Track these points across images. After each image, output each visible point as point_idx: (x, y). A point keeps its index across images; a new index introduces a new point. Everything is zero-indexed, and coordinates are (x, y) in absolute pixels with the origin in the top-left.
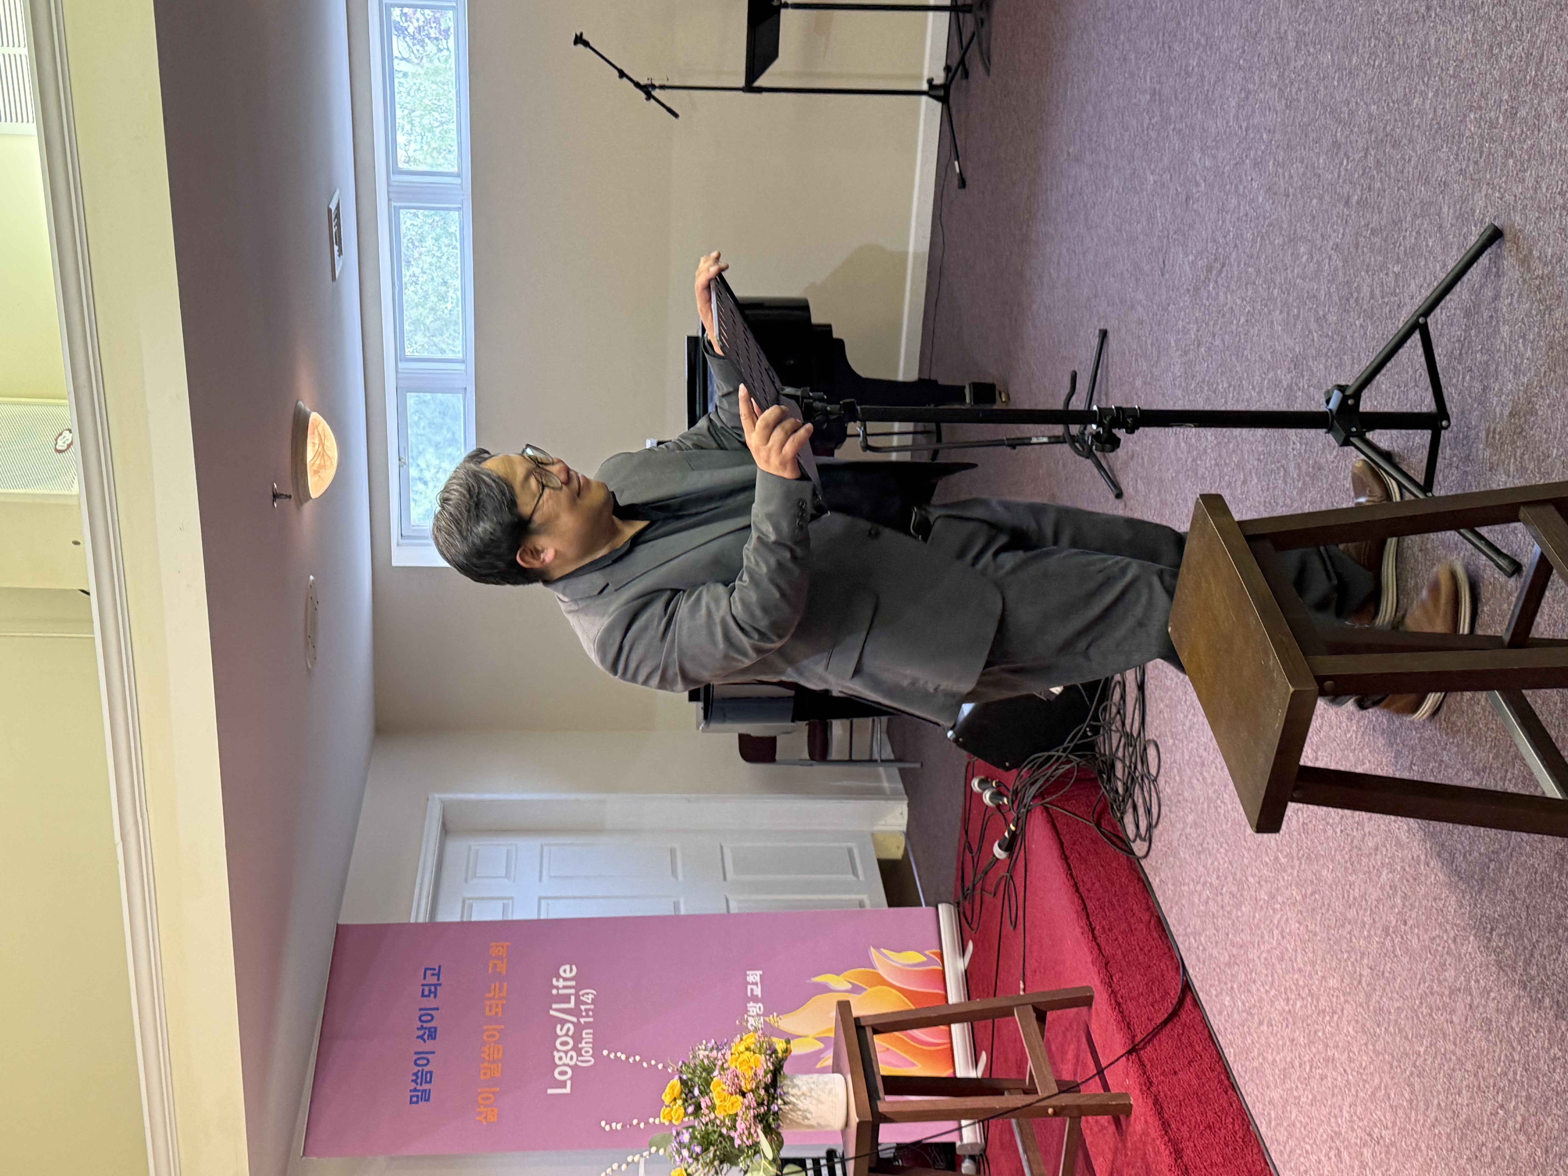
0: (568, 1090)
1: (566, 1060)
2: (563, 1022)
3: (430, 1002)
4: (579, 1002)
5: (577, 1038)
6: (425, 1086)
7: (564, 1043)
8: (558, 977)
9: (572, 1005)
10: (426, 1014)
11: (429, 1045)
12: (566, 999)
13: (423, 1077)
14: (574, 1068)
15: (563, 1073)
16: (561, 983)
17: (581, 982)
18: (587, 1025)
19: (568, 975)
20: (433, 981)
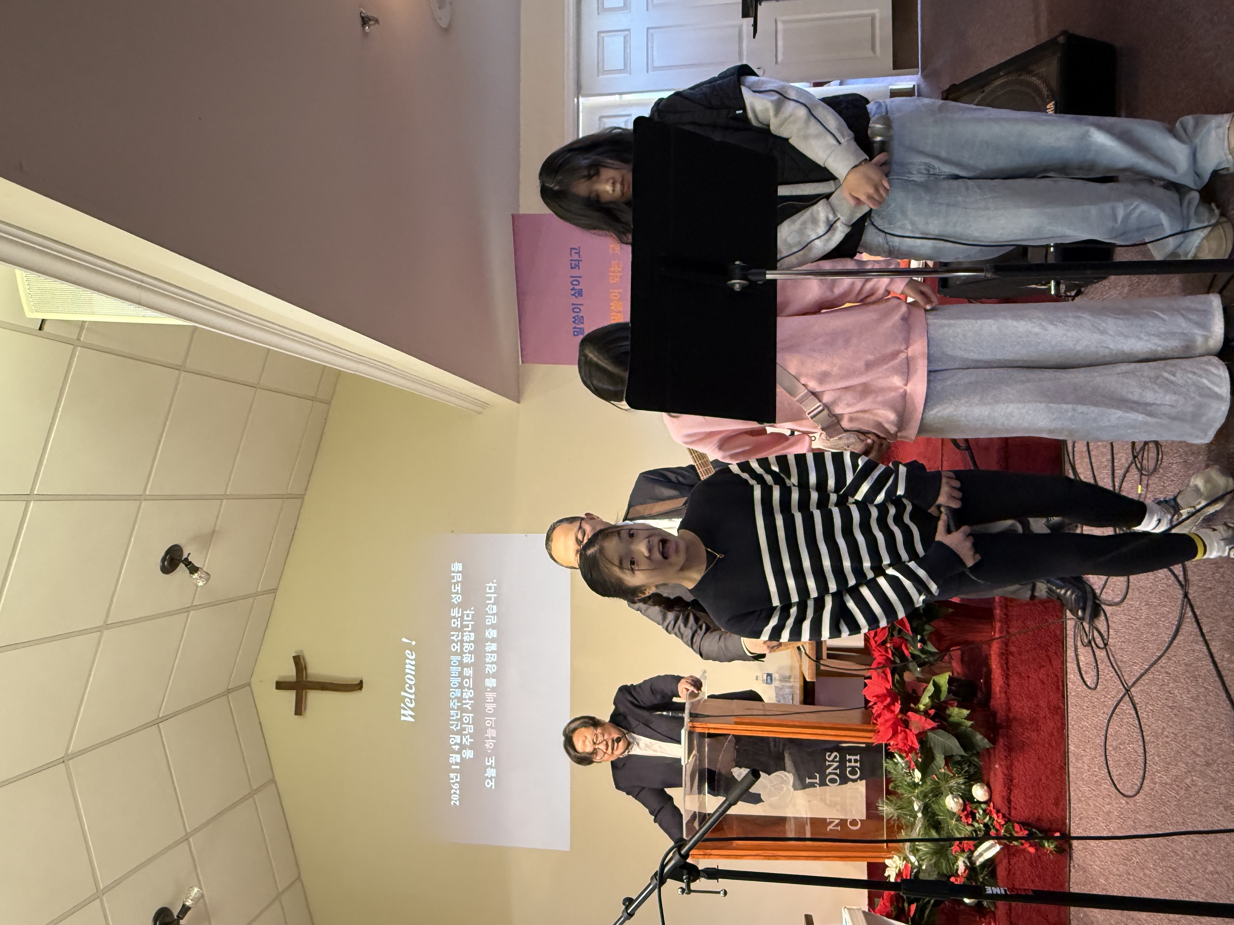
3: (576, 272)
6: (581, 326)
10: (576, 280)
11: (579, 300)
13: (579, 319)
20: (576, 257)
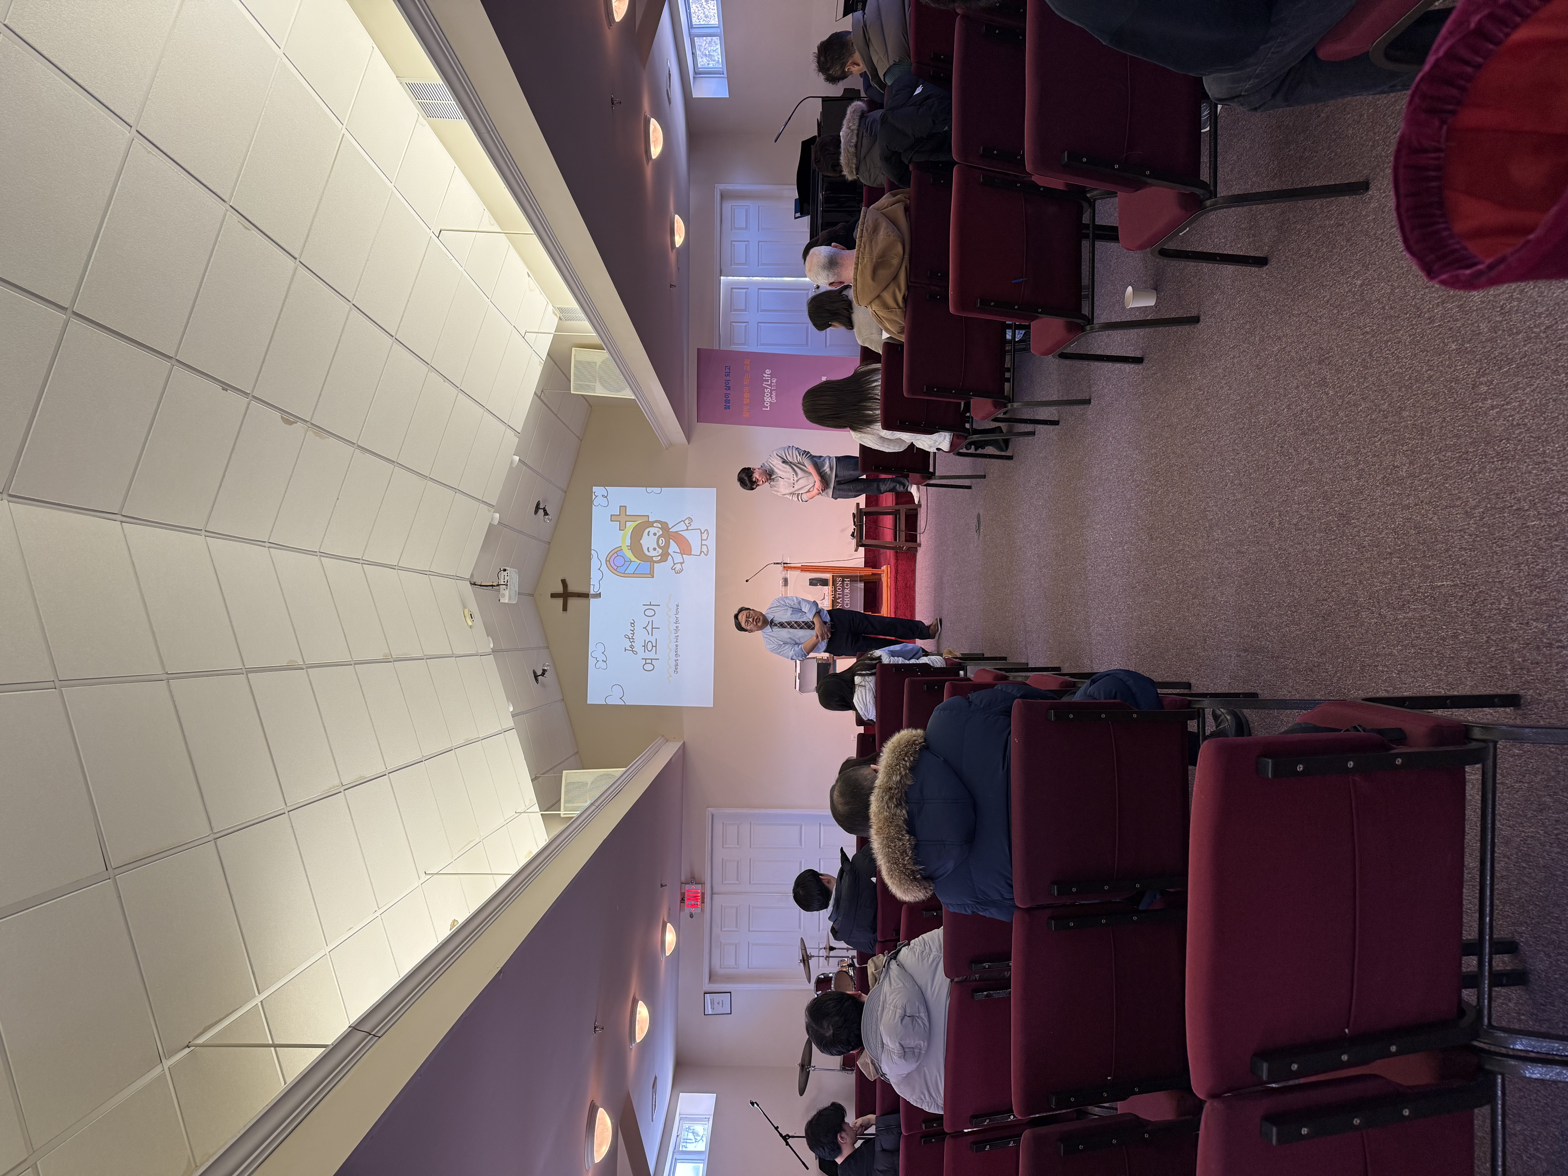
0: (768, 409)
1: (768, 400)
2: (767, 388)
3: (727, 378)
4: (771, 382)
5: (771, 394)
6: (728, 404)
7: (767, 395)
8: (765, 373)
9: (769, 383)
10: (727, 382)
11: (728, 392)
12: (767, 381)
13: (727, 401)
14: (770, 402)
15: (767, 404)
16: (766, 376)
17: (772, 376)
18: (774, 390)
19: (768, 373)
20: (728, 371)
